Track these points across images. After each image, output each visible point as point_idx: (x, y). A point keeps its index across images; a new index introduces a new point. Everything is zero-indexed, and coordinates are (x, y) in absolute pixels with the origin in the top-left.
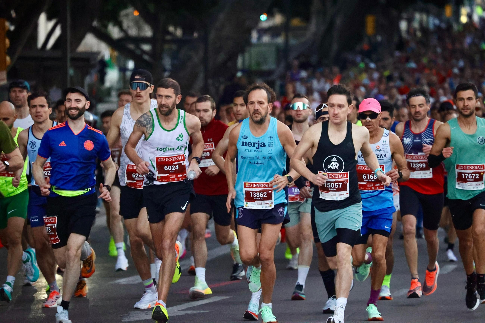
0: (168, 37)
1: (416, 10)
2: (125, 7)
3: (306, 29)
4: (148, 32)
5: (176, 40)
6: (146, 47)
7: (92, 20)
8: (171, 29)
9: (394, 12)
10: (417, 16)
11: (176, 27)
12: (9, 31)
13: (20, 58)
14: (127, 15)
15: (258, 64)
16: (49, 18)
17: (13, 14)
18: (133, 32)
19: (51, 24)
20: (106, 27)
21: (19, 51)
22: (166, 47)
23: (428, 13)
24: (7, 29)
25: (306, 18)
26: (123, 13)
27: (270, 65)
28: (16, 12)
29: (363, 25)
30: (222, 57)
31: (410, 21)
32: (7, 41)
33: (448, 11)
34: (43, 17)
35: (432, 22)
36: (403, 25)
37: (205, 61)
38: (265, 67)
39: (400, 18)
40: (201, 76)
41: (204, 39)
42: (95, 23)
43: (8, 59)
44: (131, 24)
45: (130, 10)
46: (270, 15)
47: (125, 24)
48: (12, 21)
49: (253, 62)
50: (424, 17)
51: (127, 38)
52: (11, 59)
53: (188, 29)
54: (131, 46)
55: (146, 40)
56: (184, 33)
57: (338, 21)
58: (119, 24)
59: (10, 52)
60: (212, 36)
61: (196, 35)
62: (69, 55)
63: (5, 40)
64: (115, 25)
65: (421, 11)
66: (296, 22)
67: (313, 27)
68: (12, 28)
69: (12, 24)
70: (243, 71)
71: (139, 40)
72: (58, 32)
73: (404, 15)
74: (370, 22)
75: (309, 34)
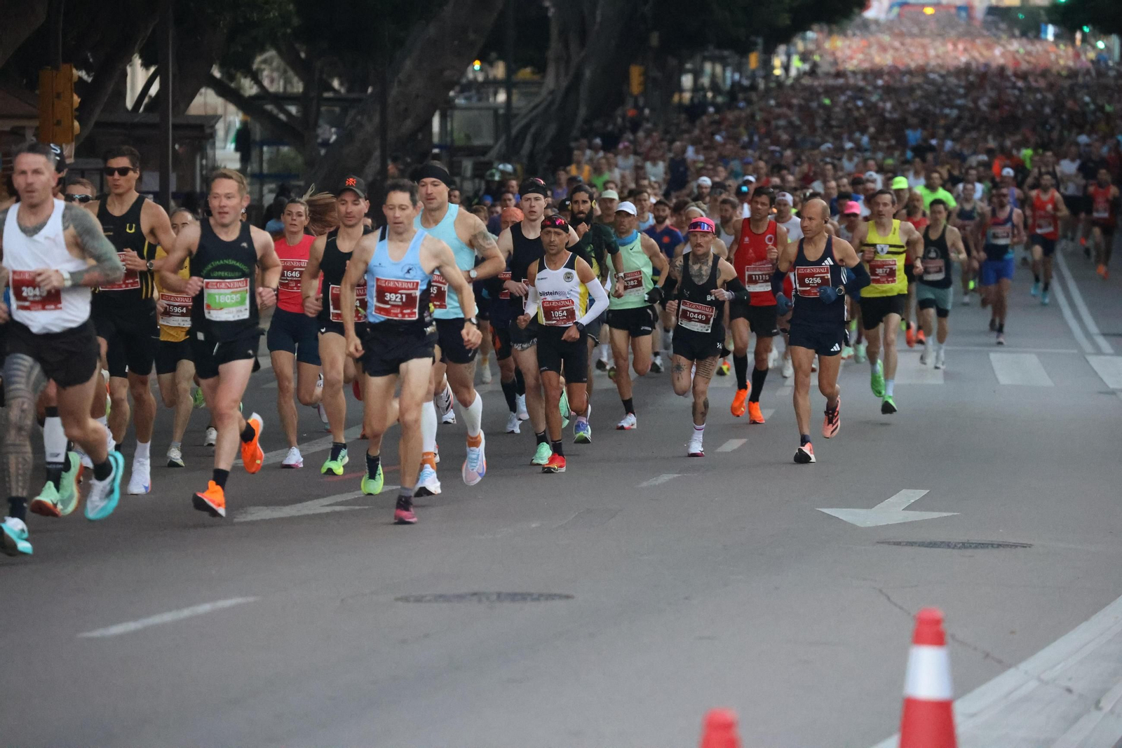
1: (705, 59)
2: (262, 49)
3: (539, 84)
4: (298, 87)
5: (338, 100)
7: (211, 68)
8: (335, 83)
9: (673, 63)
10: (708, 67)
12: (81, 82)
13: (100, 124)
14: (264, 62)
15: (468, 137)
16: (146, 65)
17: (91, 58)
18: (272, 89)
19: (148, 74)
20: (233, 78)
21: (96, 116)
22: (325, 109)
23: (724, 63)
24: (76, 79)
25: (541, 69)
26: (258, 58)
27: (485, 138)
29: (626, 77)
30: (409, 124)
31: (697, 74)
32: (76, 98)
33: (754, 60)
34: (136, 62)
35: (730, 77)
36: (687, 81)
37: (382, 130)
38: (477, 142)
39: (683, 71)
40: (377, 153)
41: (381, 96)
42: (215, 73)
45: (268, 54)
46: (487, 61)
48: (89, 69)
50: (718, 69)
51: (264, 95)
52: (82, 125)
53: (355, 82)
54: (271, 108)
55: (292, 99)
57: (588, 73)
58: (253, 75)
59: (80, 114)
60: (394, 91)
61: (370, 90)
62: (171, 121)
63: (72, 97)
64: (246, 76)
65: (714, 60)
66: (526, 73)
67: (550, 82)
69: (88, 73)
70: (441, 146)
71: (281, 99)
72: (157, 85)
73: (688, 66)
74: (636, 73)
75: (544, 92)
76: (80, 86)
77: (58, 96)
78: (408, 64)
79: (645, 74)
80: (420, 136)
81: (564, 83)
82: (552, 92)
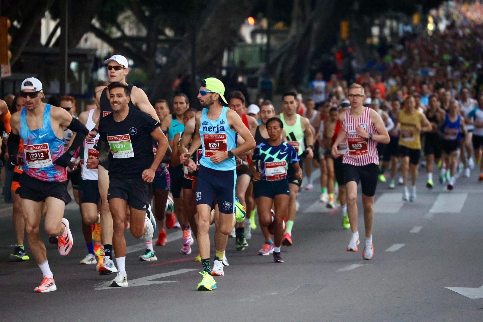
0: (162, 37)
1: (387, 18)
3: (287, 32)
4: (144, 32)
5: (168, 40)
9: (367, 19)
10: (388, 23)
13: (25, 53)
15: (242, 63)
16: (53, 18)
19: (54, 24)
21: (23, 47)
22: (159, 46)
23: (398, 20)
24: (9, 26)
25: (288, 23)
26: (121, 16)
27: (254, 63)
29: (338, 29)
30: (208, 55)
31: (382, 27)
32: (9, 37)
33: (416, 19)
35: (402, 28)
36: (375, 31)
37: (193, 59)
38: (249, 66)
39: (372, 24)
41: (192, 39)
43: (9, 53)
45: (128, 13)
50: (395, 24)
51: (124, 37)
53: (178, 30)
54: (127, 44)
56: (176, 34)
57: (316, 26)
60: (200, 36)
63: (7, 36)
65: (392, 18)
66: (279, 26)
67: (293, 31)
69: (19, 21)
70: (227, 69)
73: (377, 22)
74: (344, 27)
75: (289, 37)
78: (209, 20)
79: (350, 27)
80: (215, 62)
81: (302, 31)
82: (294, 37)
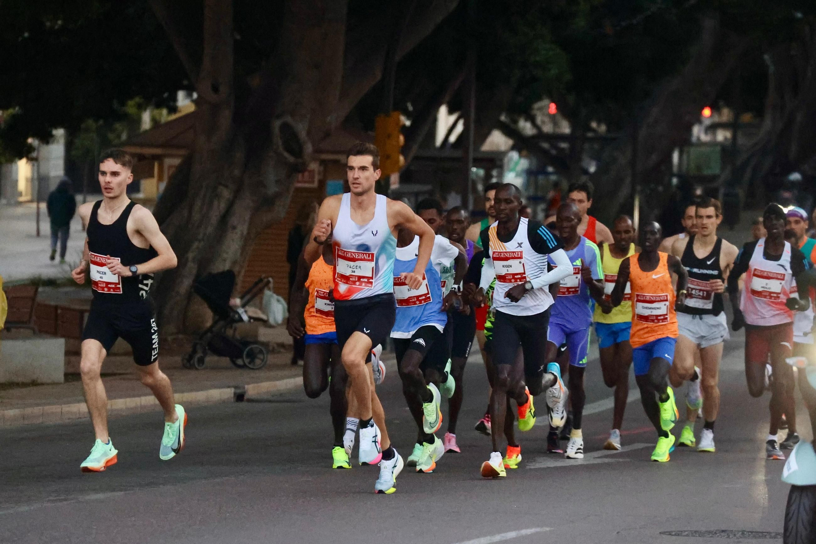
0: (590, 135)
2: (539, 98)
3: (759, 125)
4: (565, 128)
5: (598, 138)
6: (564, 145)
7: (500, 114)
8: (594, 125)
11: (599, 122)
12: (404, 126)
13: (416, 158)
14: (540, 109)
15: (699, 168)
16: (451, 112)
17: (411, 108)
18: (547, 128)
19: (453, 118)
20: (515, 122)
21: (414, 150)
22: (587, 146)
24: (401, 123)
25: (759, 113)
26: (537, 105)
27: (714, 169)
28: (412, 105)
30: (654, 158)
32: (402, 138)
34: (443, 110)
37: (633, 163)
38: (707, 172)
40: (628, 180)
42: (503, 118)
43: (402, 158)
44: (546, 119)
45: (545, 102)
46: (715, 108)
47: (539, 120)
48: (408, 115)
49: (693, 165)
51: (540, 135)
52: (405, 159)
54: (546, 145)
55: (563, 137)
56: (608, 131)
57: (799, 118)
58: (532, 119)
59: (404, 150)
60: (643, 133)
62: (471, 155)
63: (399, 137)
64: (526, 120)
66: (747, 118)
67: (768, 123)
68: (408, 123)
69: (408, 117)
70: (679, 176)
71: (555, 138)
72: (460, 128)
75: (763, 133)
76: (404, 129)
77: (389, 136)
78: (655, 111)
80: (662, 167)
